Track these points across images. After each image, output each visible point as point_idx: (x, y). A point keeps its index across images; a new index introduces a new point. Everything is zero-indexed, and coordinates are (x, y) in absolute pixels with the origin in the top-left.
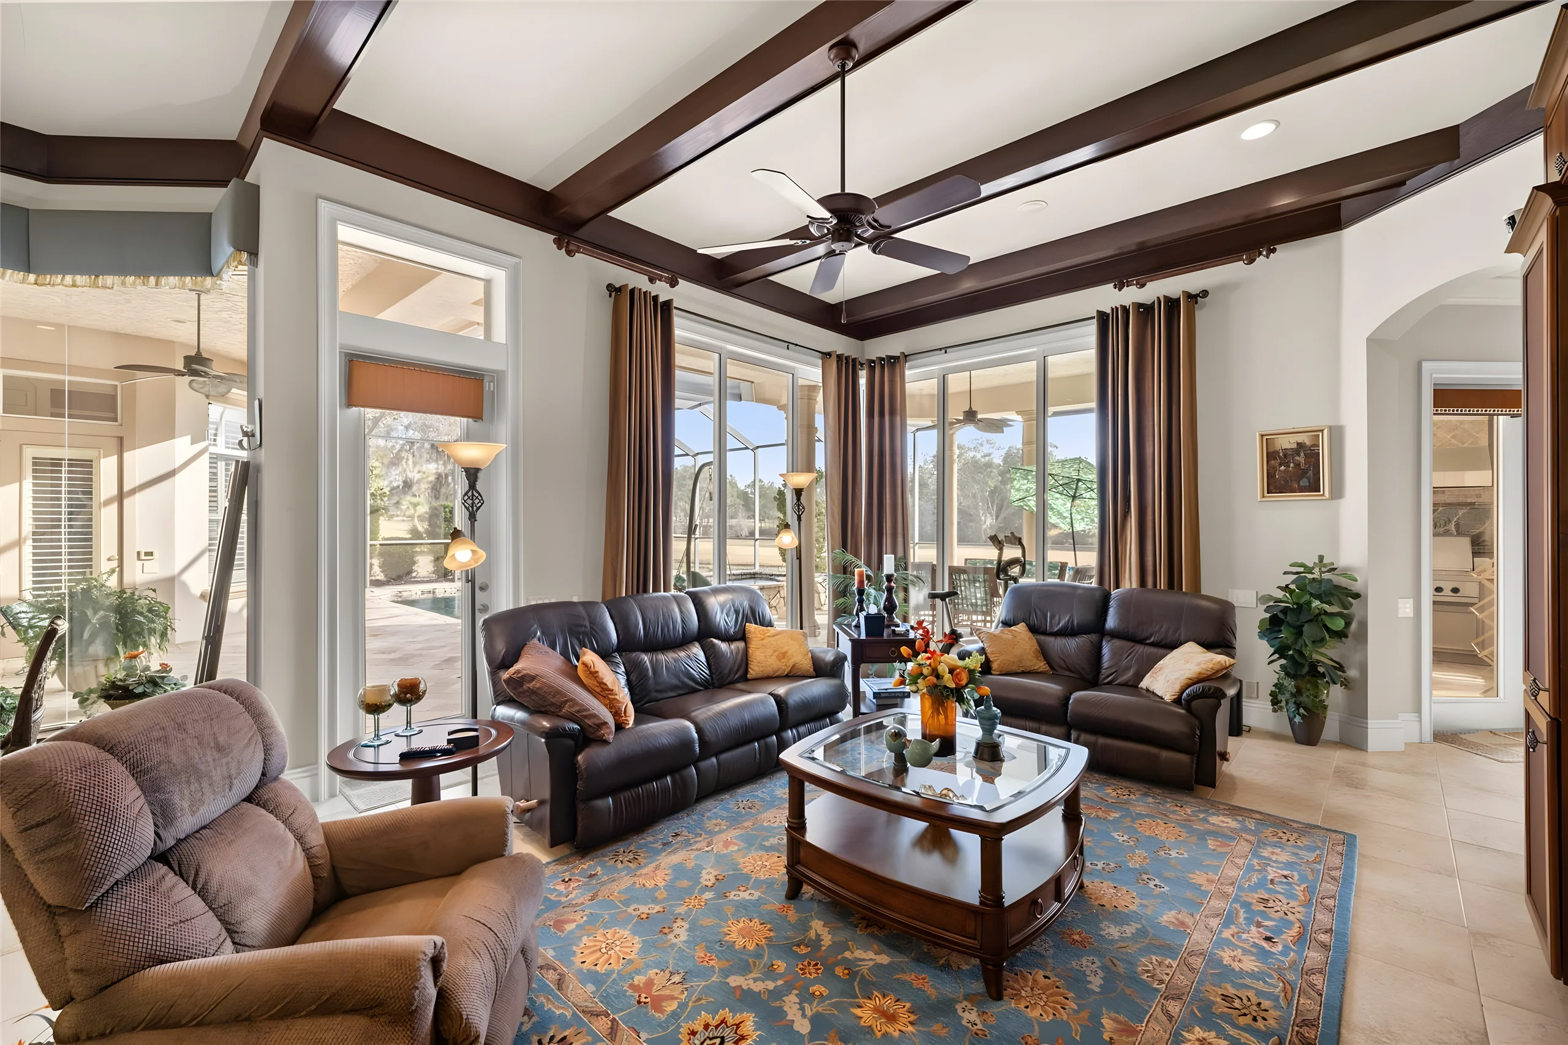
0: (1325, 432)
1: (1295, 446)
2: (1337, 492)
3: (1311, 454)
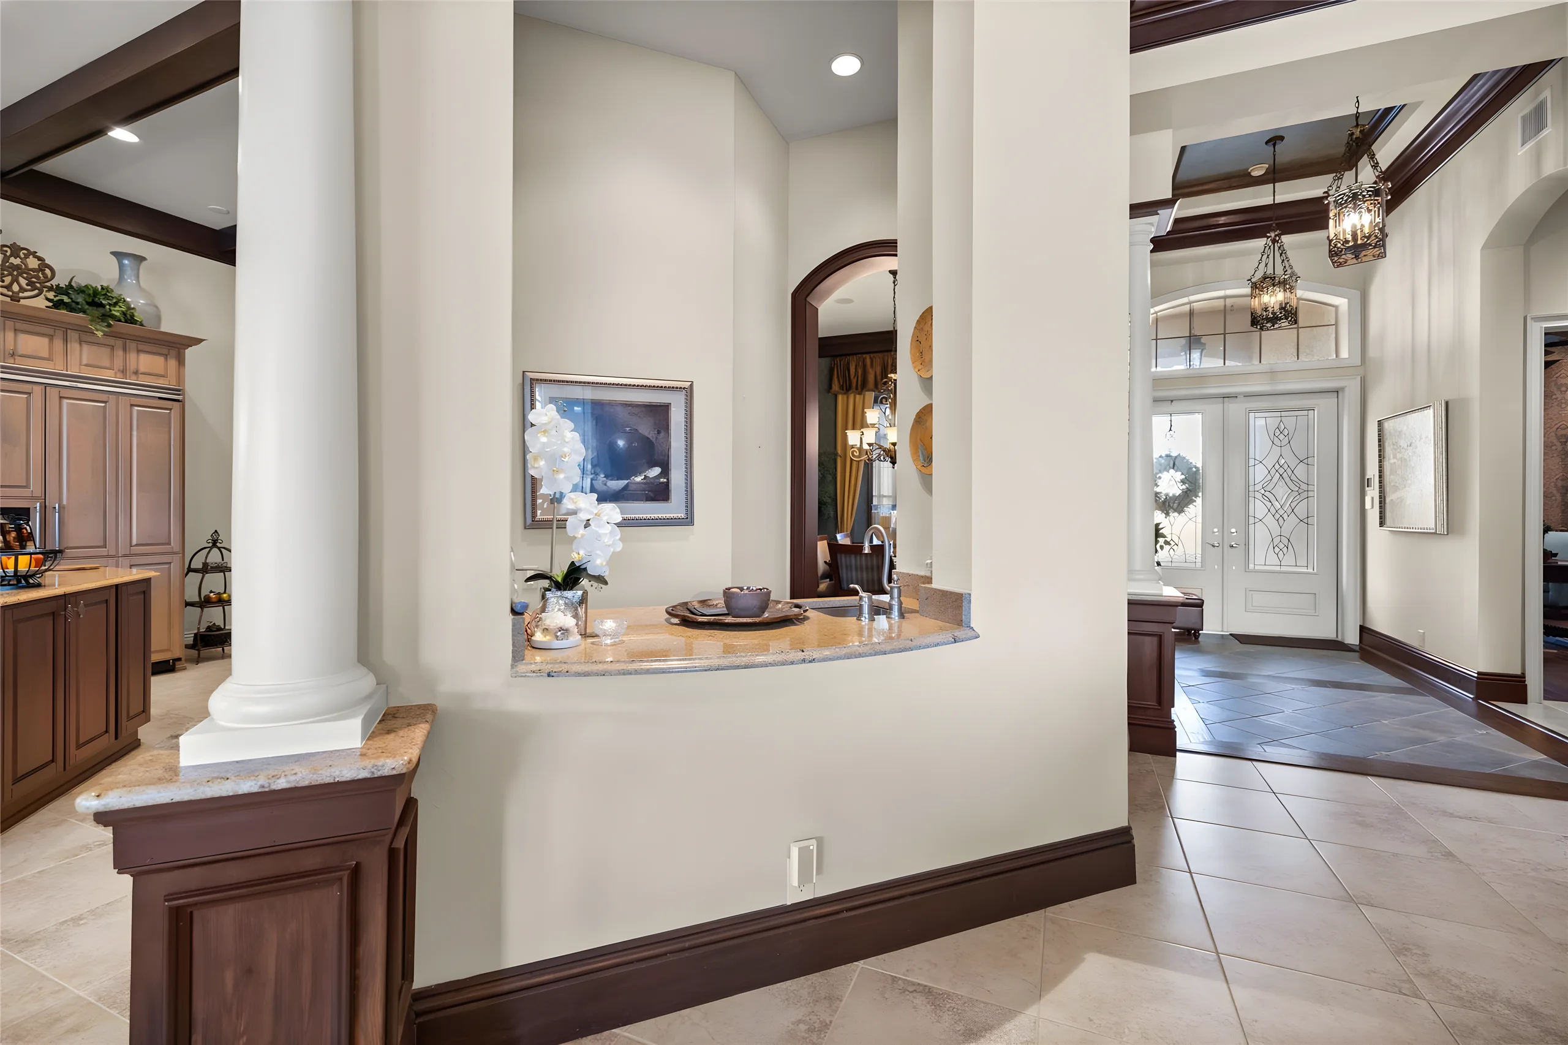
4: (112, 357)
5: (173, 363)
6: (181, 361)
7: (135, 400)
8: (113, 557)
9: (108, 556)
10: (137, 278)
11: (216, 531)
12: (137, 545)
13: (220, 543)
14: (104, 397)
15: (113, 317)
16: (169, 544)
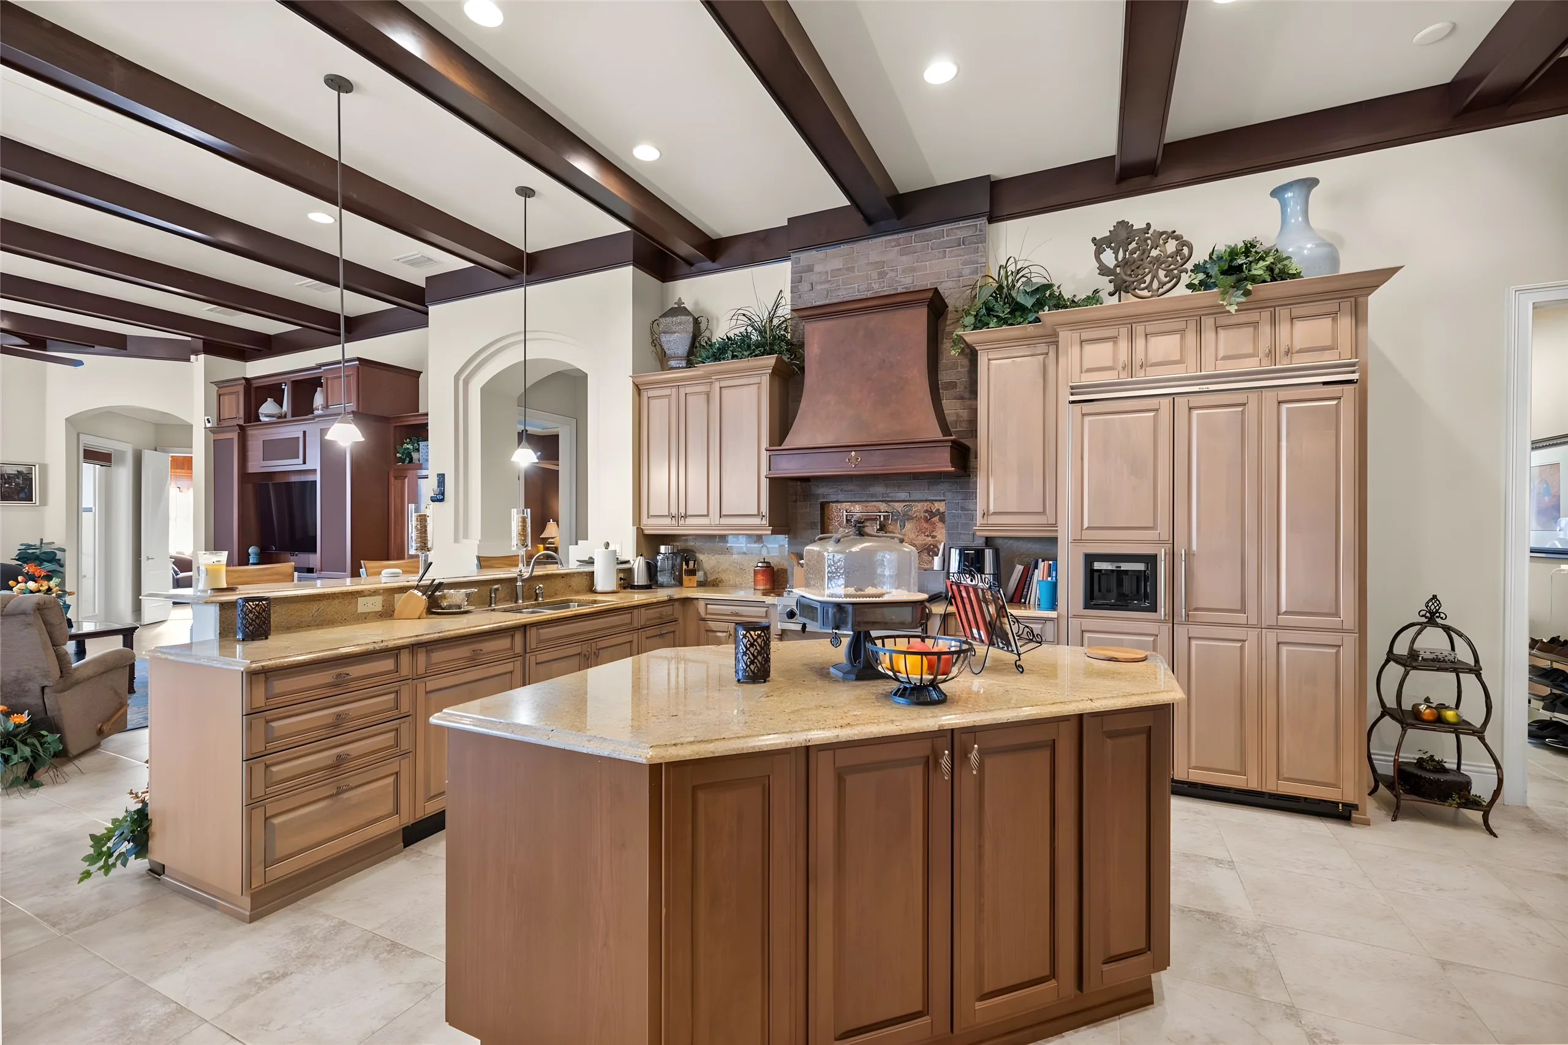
0: (37, 466)
1: (16, 473)
2: (44, 502)
3: (28, 479)
4: (1255, 340)
5: (1345, 323)
6: (1359, 315)
7: (1283, 395)
8: (1253, 627)
9: (1247, 626)
10: (1305, 213)
11: (1435, 597)
12: (1286, 613)
13: (1442, 618)
14: (1240, 398)
15: (1254, 280)
16: (1336, 614)
